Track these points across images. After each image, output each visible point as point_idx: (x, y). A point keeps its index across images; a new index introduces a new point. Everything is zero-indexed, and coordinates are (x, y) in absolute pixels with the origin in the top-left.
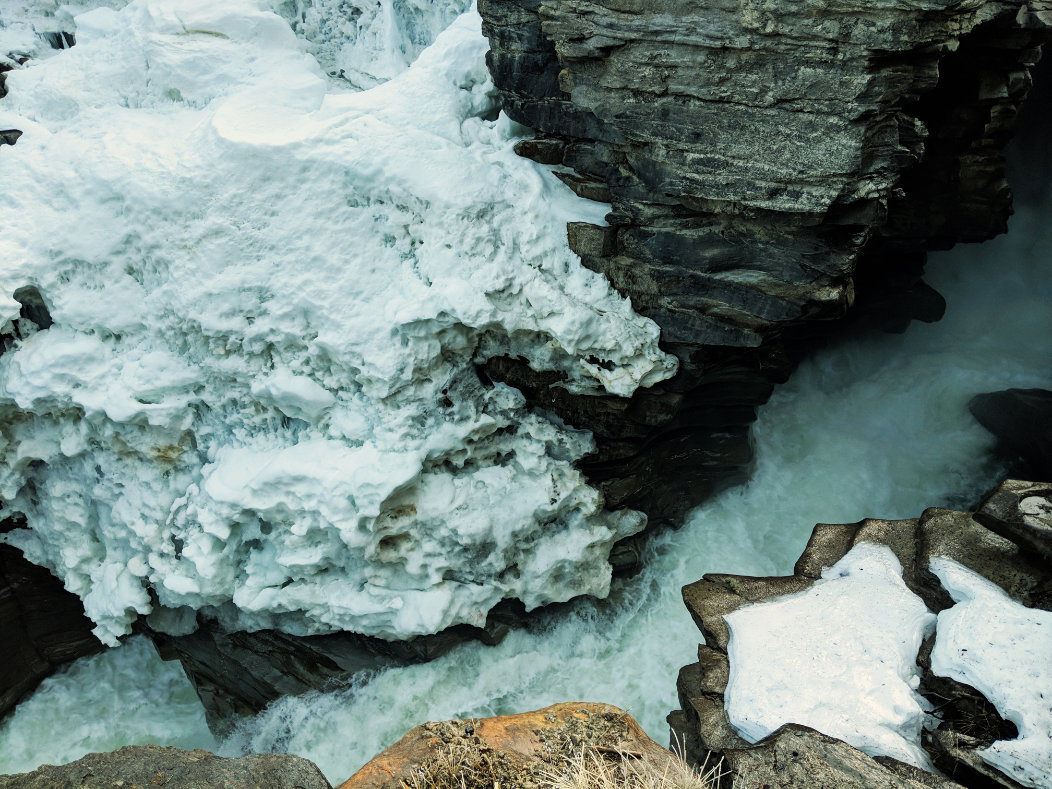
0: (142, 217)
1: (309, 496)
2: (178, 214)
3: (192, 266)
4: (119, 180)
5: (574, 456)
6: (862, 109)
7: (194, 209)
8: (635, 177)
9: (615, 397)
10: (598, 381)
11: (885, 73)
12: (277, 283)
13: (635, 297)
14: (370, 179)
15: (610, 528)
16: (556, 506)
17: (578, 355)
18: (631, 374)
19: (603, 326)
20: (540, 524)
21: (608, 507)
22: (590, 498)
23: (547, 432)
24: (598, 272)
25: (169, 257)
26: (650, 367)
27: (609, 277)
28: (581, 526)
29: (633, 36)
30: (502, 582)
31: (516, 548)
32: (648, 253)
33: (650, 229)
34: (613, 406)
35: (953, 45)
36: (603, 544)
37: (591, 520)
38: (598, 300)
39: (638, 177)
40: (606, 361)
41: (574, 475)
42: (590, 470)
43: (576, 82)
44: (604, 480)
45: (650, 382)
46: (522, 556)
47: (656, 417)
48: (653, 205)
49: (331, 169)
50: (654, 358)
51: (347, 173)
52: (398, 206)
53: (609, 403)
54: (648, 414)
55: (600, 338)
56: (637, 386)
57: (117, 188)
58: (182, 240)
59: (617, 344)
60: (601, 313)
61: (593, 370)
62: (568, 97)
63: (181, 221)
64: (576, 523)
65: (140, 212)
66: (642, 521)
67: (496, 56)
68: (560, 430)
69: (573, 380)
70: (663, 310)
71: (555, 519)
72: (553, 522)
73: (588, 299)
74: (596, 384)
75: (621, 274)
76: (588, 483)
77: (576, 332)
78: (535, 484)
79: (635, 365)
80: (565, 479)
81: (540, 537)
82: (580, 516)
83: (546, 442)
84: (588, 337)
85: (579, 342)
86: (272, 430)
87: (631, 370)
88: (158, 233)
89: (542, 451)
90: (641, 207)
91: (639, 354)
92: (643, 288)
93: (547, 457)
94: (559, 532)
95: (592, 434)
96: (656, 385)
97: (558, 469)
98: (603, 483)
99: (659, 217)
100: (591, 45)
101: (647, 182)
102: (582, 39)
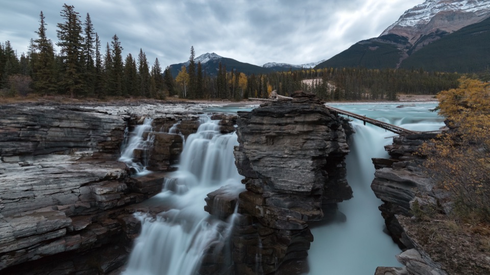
6: (313, 168)
11: (315, 161)
29: (265, 156)
35: (327, 155)
39: (269, 186)
43: (254, 165)
62: (252, 169)
67: (237, 162)
99: (274, 195)
100: (256, 158)
102: (254, 157)
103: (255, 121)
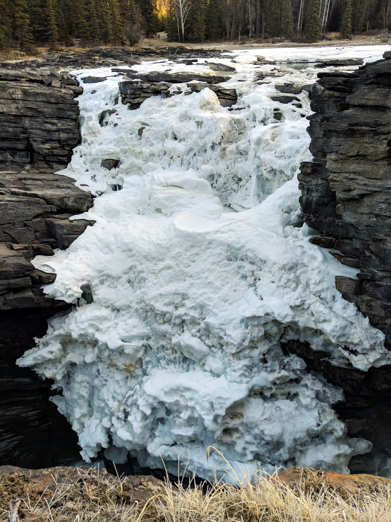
0: (138, 259)
1: (191, 399)
2: (154, 258)
3: (155, 281)
4: (132, 243)
5: (331, 401)
7: (161, 257)
8: (374, 256)
9: (358, 371)
10: (348, 360)
12: (190, 292)
13: (372, 317)
14: (239, 249)
15: (350, 447)
16: (320, 428)
17: (338, 345)
18: (368, 359)
19: (353, 331)
20: (310, 437)
21: (350, 435)
22: (339, 427)
23: (317, 385)
24: (351, 302)
25: (146, 277)
26: (378, 356)
27: (357, 305)
28: (333, 443)
29: (377, 189)
30: (286, 467)
31: (296, 449)
32: (379, 295)
33: (381, 283)
34: (356, 375)
36: (345, 456)
37: (339, 440)
38: (350, 317)
39: (376, 256)
40: (354, 349)
41: (331, 412)
42: (340, 410)
43: (346, 210)
44: (348, 419)
45: (378, 365)
46: (298, 454)
47: (381, 385)
48: (383, 271)
49: (222, 244)
50: (381, 351)
51: (228, 246)
52: (250, 262)
53: (354, 374)
54: (376, 383)
55: (351, 337)
56: (370, 366)
57: (130, 246)
58: (154, 270)
59: (360, 341)
60: (352, 323)
61: (346, 354)
62: (340, 217)
63: (154, 262)
64: (330, 440)
65: (138, 257)
66: (369, 447)
67: (304, 198)
68: (325, 385)
69: (334, 358)
70: (387, 326)
71: (319, 436)
72: (317, 437)
73: (345, 315)
74: (347, 362)
75: (364, 304)
76: (339, 418)
77: (338, 332)
78: (308, 414)
79: (370, 354)
80: (326, 414)
81: (309, 445)
82: (333, 437)
83: (316, 391)
84: (344, 335)
85: (339, 337)
86: (178, 363)
87: (368, 356)
88: (144, 266)
89: (313, 396)
90: (376, 271)
91: (372, 348)
92: (376, 313)
93: (316, 400)
94: (320, 444)
95: (343, 390)
96: (382, 367)
97: (322, 407)
98: (347, 420)
99: (386, 277)
100: (355, 193)
101: (380, 259)
102: (350, 190)
103: (364, 102)
